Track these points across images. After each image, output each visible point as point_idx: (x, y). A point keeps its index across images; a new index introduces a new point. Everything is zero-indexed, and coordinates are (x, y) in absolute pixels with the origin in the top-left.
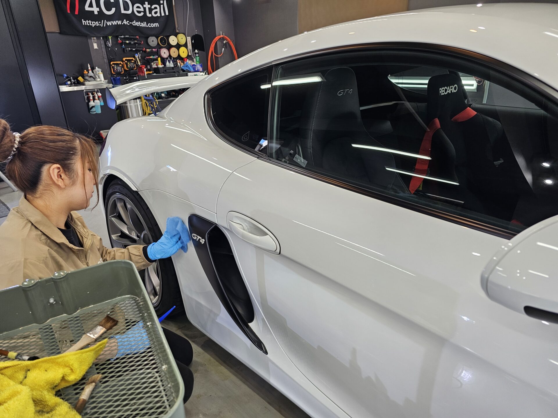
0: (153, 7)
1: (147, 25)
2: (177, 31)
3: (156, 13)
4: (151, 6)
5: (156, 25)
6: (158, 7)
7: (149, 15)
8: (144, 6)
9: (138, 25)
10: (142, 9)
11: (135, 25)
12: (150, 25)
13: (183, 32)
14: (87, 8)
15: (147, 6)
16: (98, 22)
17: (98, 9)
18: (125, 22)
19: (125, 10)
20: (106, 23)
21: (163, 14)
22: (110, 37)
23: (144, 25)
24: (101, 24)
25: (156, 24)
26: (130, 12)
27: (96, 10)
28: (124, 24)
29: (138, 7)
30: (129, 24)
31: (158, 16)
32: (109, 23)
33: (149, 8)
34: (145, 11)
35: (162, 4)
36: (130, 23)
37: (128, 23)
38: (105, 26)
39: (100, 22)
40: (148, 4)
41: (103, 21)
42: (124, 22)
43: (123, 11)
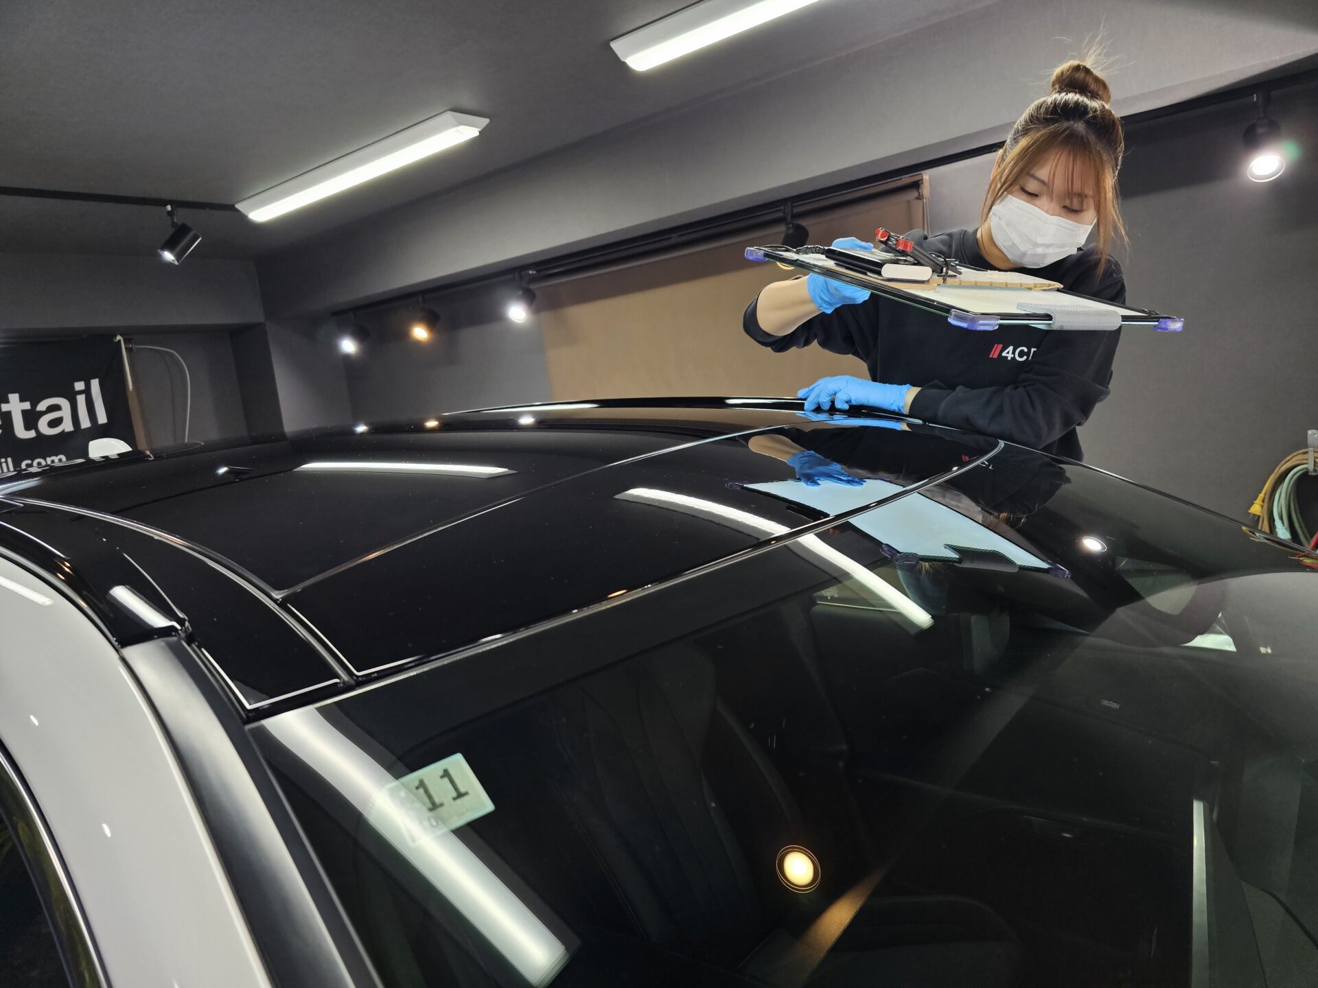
0: (42, 406)
1: (17, 466)
3: (54, 423)
4: (34, 405)
6: (64, 403)
7: (21, 432)
12: (29, 466)
21: (85, 423)
25: (56, 459)
31: (66, 430)
33: (24, 412)
35: (80, 392)
40: (22, 400)
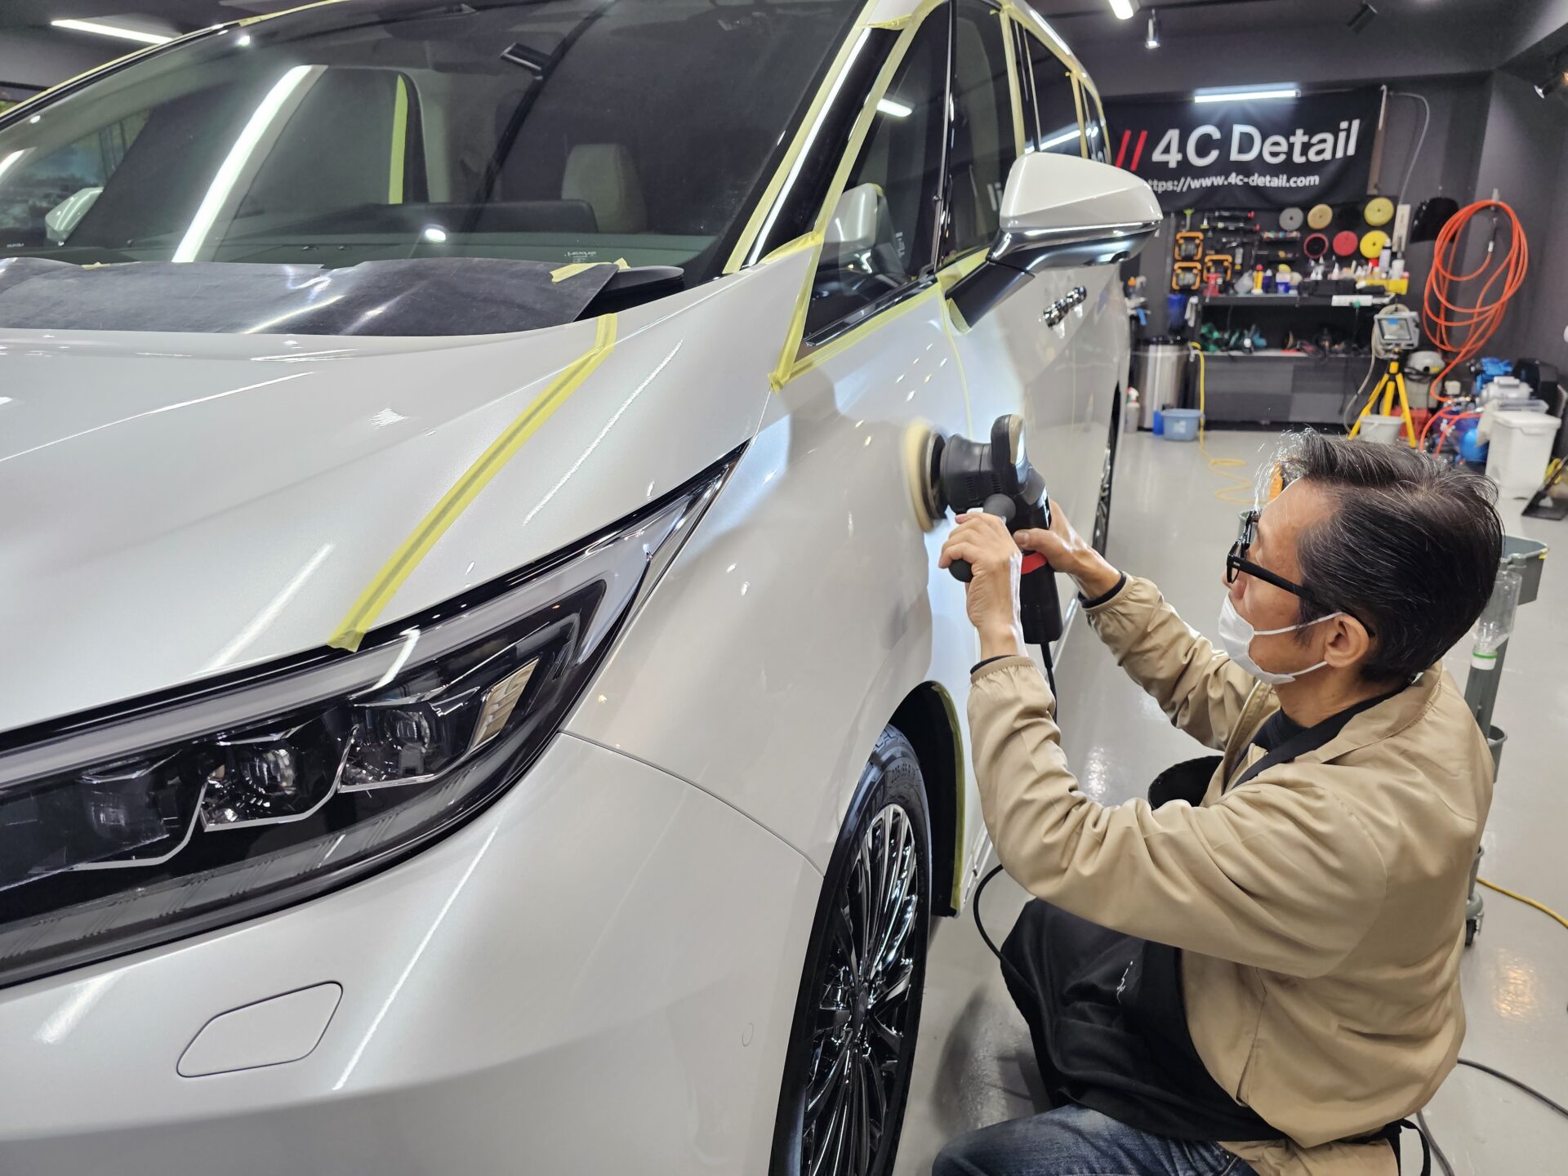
1: (1288, 181)
2: (1372, 191)
3: (1320, 153)
4: (1310, 139)
5: (1314, 180)
6: (1329, 137)
7: (1298, 158)
8: (1292, 139)
9: (1262, 185)
10: (1284, 147)
11: (1255, 184)
12: (1295, 182)
13: (1393, 193)
14: (1157, 156)
15: (1299, 138)
16: (1170, 184)
17: (1179, 157)
18: (1234, 179)
19: (1241, 151)
20: (1189, 185)
21: (1340, 154)
22: (1189, 212)
23: (1280, 182)
24: (1177, 186)
26: (1251, 156)
27: (1173, 159)
28: (1230, 184)
29: (1276, 144)
30: (1240, 183)
31: (1326, 159)
32: (1196, 184)
33: (1303, 143)
34: (1290, 153)
35: (1344, 130)
36: (1246, 180)
37: (1241, 180)
38: (1185, 189)
39: (1176, 183)
40: (1304, 134)
41: (1183, 180)
42: (1230, 180)
43: (1234, 156)
